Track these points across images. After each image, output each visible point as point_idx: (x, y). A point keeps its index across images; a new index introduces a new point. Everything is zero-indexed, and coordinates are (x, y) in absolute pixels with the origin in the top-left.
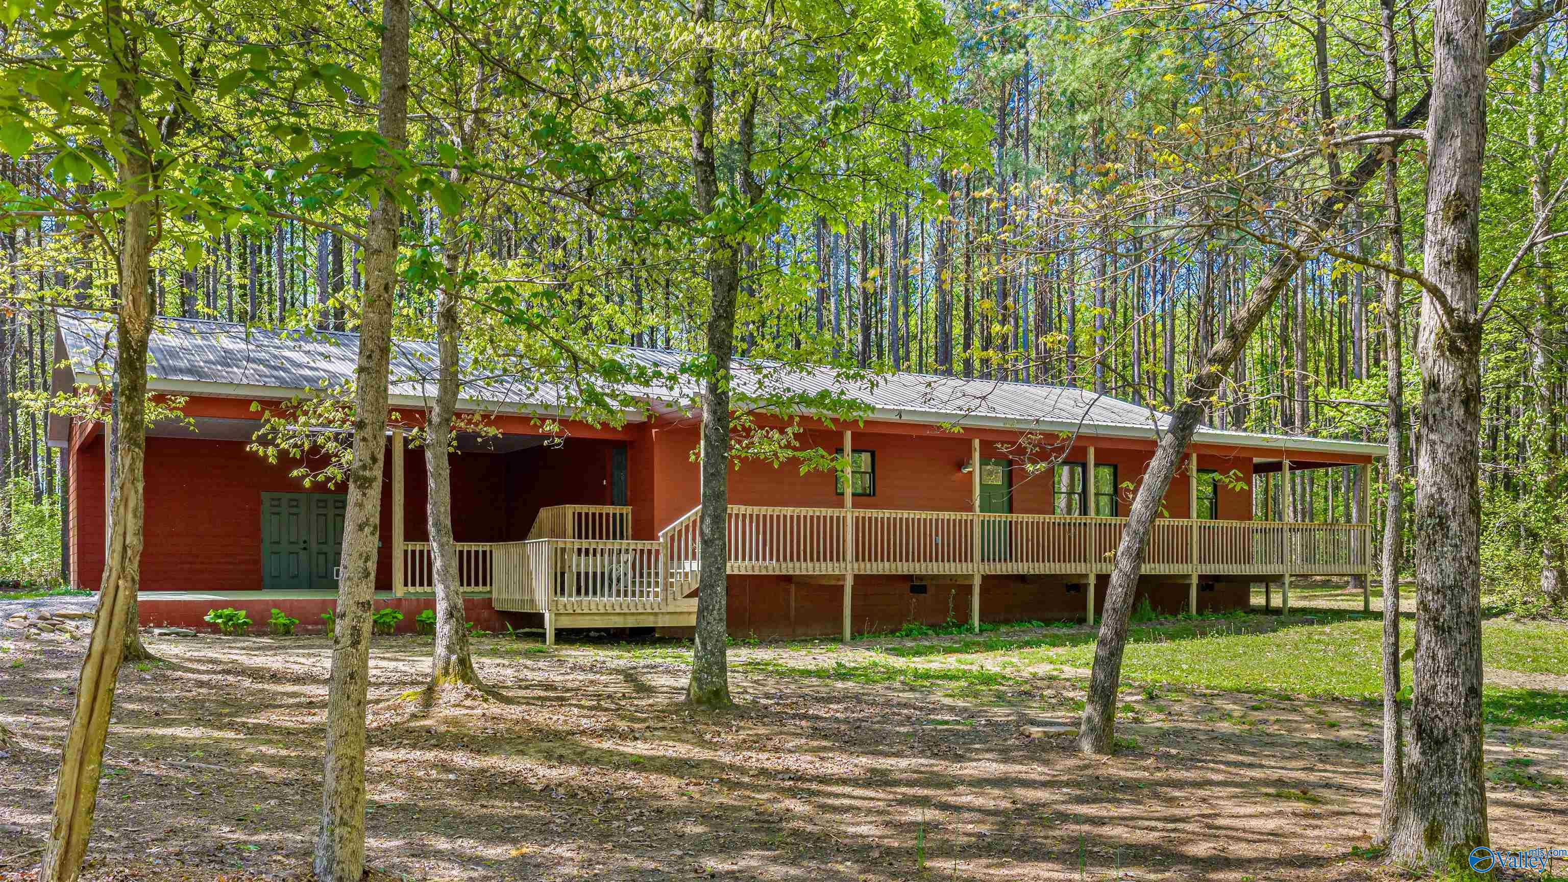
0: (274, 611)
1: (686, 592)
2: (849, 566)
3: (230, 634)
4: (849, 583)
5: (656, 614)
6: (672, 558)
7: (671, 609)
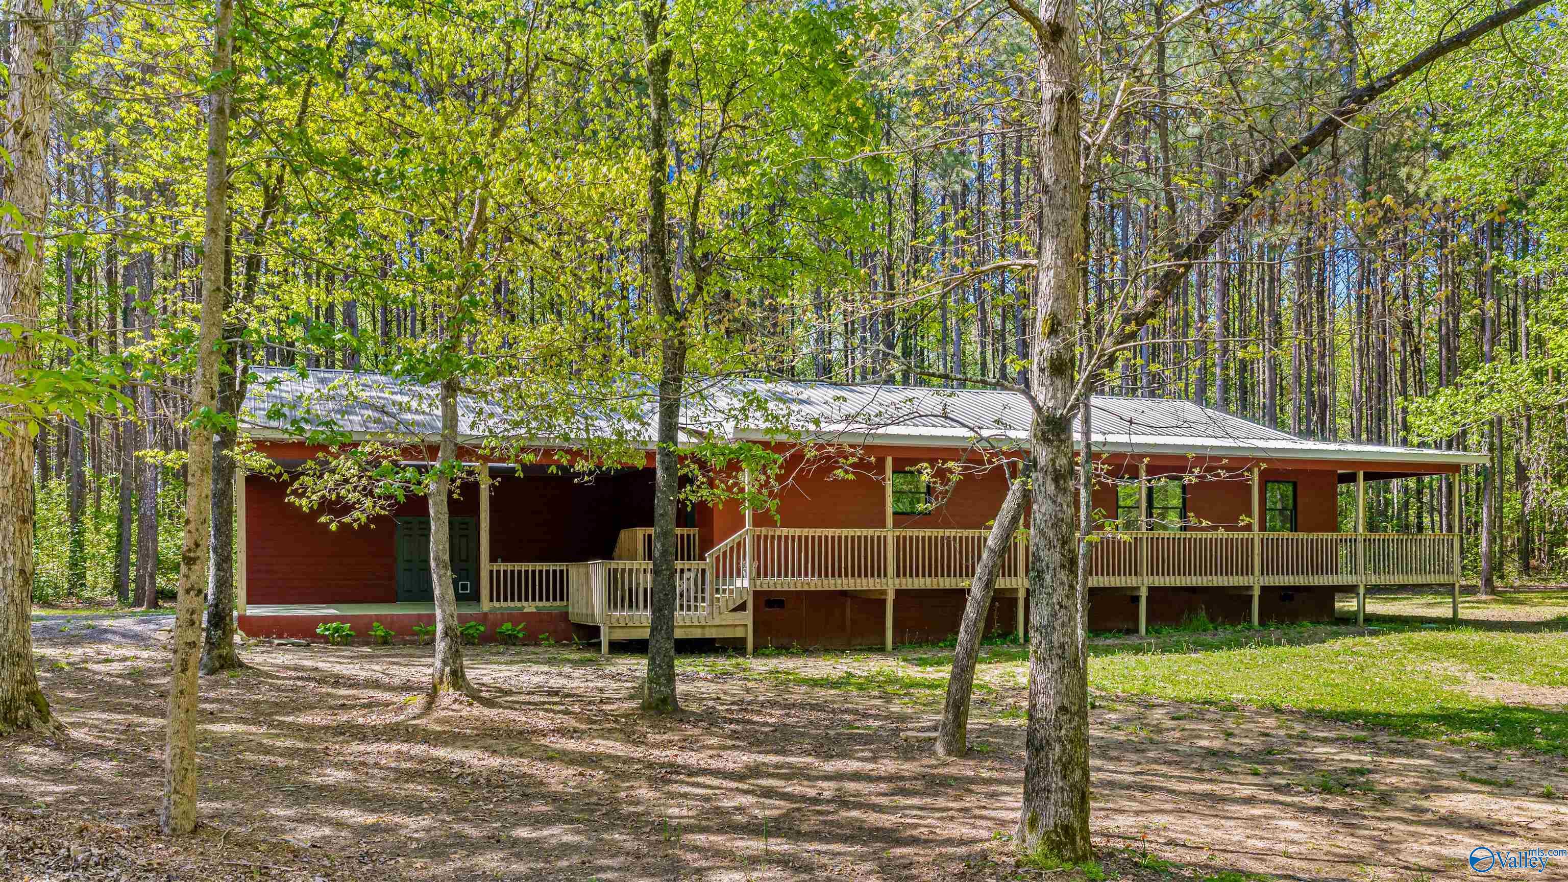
0: (375, 624)
1: (731, 607)
2: (890, 582)
3: (338, 644)
4: (890, 598)
5: (703, 627)
6: (718, 576)
7: (717, 622)
